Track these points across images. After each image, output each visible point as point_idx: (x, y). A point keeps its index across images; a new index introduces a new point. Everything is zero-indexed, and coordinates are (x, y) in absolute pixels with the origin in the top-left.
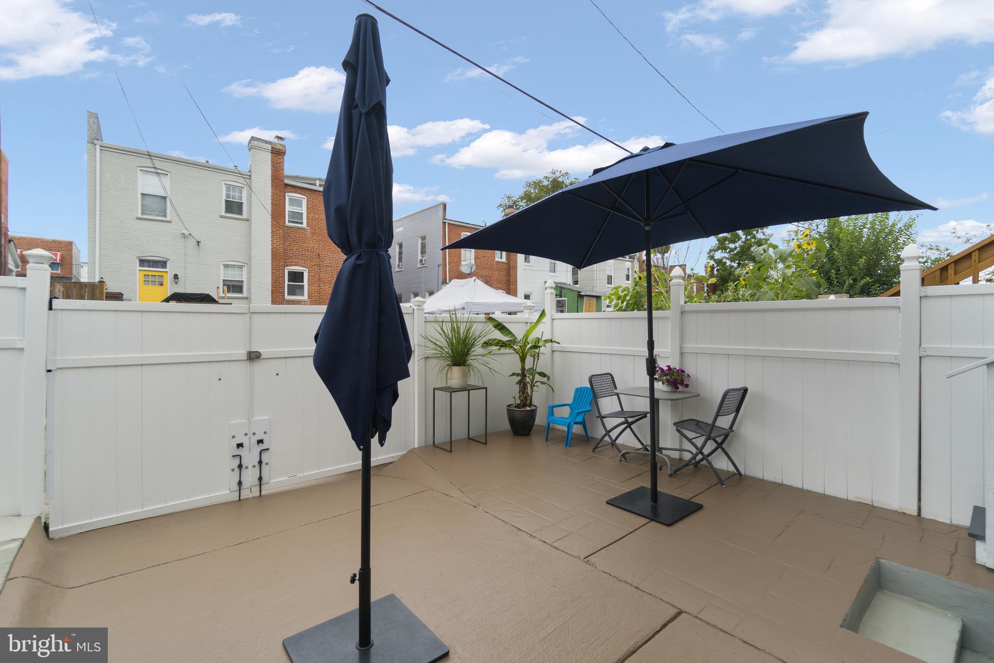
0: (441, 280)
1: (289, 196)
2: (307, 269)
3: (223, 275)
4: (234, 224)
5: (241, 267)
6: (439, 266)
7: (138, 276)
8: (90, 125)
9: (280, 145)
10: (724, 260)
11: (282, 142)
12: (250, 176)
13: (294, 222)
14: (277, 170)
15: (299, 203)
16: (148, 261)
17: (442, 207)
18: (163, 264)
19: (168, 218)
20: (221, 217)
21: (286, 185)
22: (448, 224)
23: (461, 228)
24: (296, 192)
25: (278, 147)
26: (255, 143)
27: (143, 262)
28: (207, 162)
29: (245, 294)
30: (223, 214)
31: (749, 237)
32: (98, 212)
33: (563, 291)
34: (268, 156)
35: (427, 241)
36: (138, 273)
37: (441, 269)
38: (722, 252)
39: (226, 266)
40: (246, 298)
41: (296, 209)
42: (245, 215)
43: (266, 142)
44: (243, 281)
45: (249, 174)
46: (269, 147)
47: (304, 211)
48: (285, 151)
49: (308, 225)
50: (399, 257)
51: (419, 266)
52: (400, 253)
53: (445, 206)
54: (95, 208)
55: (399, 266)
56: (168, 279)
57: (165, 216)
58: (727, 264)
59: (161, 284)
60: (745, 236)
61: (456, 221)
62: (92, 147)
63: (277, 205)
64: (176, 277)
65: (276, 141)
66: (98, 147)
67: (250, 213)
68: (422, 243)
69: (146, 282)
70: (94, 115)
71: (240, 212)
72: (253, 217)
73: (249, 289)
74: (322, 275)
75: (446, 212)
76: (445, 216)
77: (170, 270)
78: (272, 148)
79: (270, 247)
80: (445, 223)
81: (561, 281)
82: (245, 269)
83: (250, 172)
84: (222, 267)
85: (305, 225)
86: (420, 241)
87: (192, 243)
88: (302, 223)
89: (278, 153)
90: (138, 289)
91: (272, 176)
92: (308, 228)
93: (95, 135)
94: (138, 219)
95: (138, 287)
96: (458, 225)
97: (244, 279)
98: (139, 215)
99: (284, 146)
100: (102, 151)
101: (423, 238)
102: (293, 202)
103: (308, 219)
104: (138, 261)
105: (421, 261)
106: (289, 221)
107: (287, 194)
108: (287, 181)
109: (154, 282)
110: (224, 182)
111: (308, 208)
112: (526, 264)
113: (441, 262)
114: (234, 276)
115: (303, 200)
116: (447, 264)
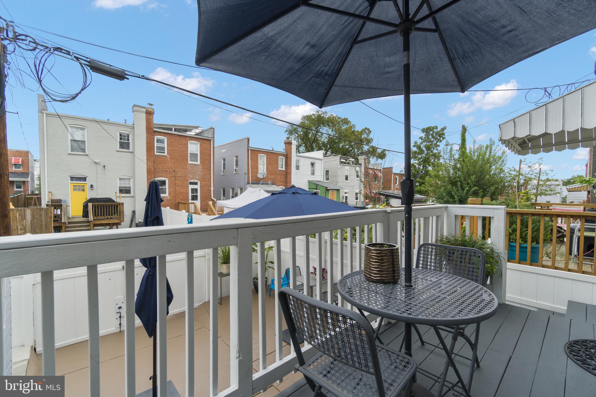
0: (246, 182)
1: (156, 137)
2: (168, 179)
3: (118, 184)
4: (125, 155)
5: (129, 179)
6: (245, 174)
7: (70, 187)
8: (40, 102)
9: (151, 108)
10: (415, 164)
11: (152, 107)
12: (134, 127)
13: (160, 152)
14: (149, 123)
15: (162, 141)
16: (76, 178)
17: (247, 140)
18: (84, 179)
19: (87, 153)
20: (117, 151)
21: (155, 131)
22: (251, 150)
23: (258, 152)
24: (160, 135)
25: (150, 110)
26: (136, 108)
27: (72, 179)
28: (108, 120)
29: (132, 194)
30: (118, 149)
31: (429, 152)
32: (46, 152)
33: (318, 186)
34: (144, 115)
35: (239, 158)
36: (70, 184)
37: (246, 175)
38: (414, 160)
39: (120, 179)
40: (133, 197)
41: (160, 145)
42: (131, 150)
43: (143, 107)
44: (130, 187)
45: (133, 126)
46: (144, 110)
47: (166, 145)
48: (154, 112)
49: (168, 153)
50: (224, 167)
51: (234, 173)
52: (224, 164)
53: (248, 139)
54: (44, 149)
55: (223, 172)
56: (87, 188)
57: (85, 152)
58: (417, 167)
59: (84, 190)
60: (426, 151)
61: (255, 148)
62: (41, 114)
63: (149, 143)
64: (92, 186)
65: (148, 106)
66: (45, 115)
67: (134, 148)
68: (236, 160)
69: (74, 189)
70: (41, 96)
71: (128, 148)
72: (136, 151)
73: (134, 192)
74: (177, 182)
75: (250, 143)
76: (249, 145)
77: (88, 182)
78: (146, 110)
79: (146, 167)
80: (249, 149)
81: (318, 180)
82: (132, 180)
83: (133, 125)
84: (118, 180)
85: (166, 154)
86: (235, 158)
87: (100, 168)
88: (164, 153)
89: (149, 113)
90: (70, 194)
91: (147, 127)
92: (168, 156)
93: (43, 108)
94: (69, 154)
95: (70, 193)
96: (256, 150)
97: (131, 185)
98: (70, 152)
99: (153, 109)
100: (47, 117)
101: (237, 157)
102: (158, 141)
103: (168, 150)
104: (70, 178)
105: (236, 170)
106: (157, 152)
107: (155, 136)
108: (155, 129)
109: (79, 190)
110: (118, 131)
111: (168, 144)
112: (297, 171)
113: (246, 172)
114: (125, 184)
115: (165, 139)
116: (250, 173)
